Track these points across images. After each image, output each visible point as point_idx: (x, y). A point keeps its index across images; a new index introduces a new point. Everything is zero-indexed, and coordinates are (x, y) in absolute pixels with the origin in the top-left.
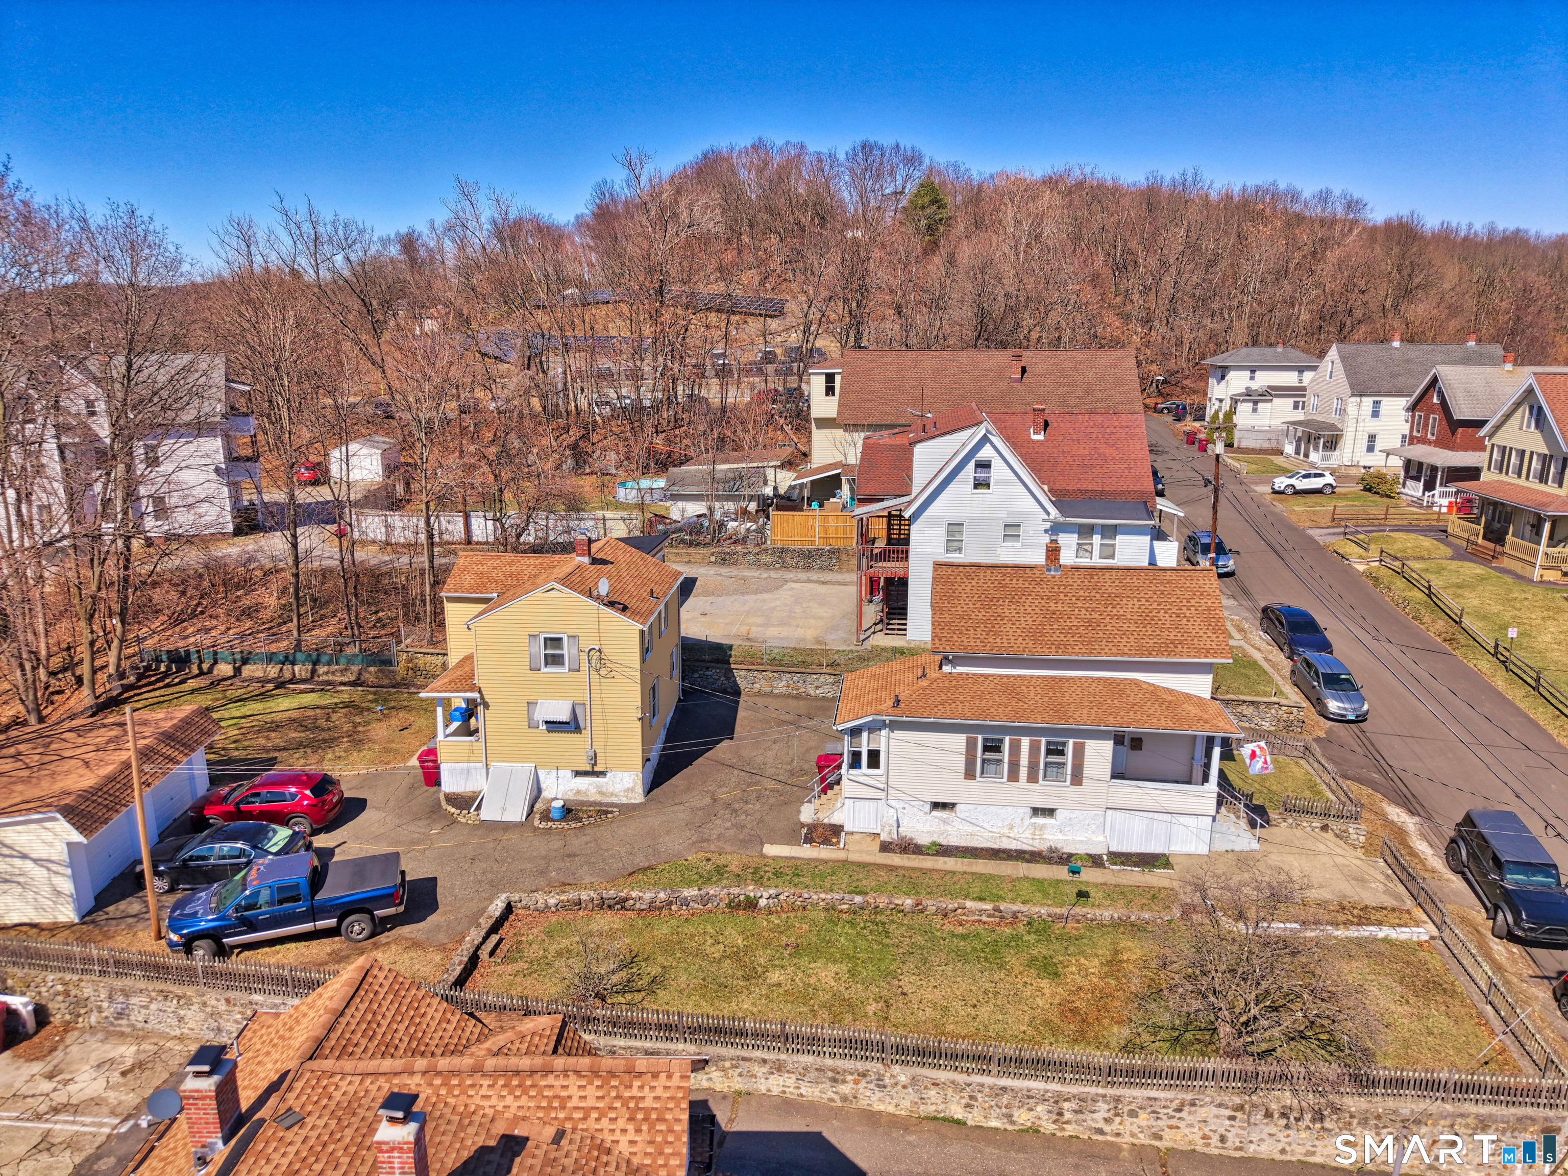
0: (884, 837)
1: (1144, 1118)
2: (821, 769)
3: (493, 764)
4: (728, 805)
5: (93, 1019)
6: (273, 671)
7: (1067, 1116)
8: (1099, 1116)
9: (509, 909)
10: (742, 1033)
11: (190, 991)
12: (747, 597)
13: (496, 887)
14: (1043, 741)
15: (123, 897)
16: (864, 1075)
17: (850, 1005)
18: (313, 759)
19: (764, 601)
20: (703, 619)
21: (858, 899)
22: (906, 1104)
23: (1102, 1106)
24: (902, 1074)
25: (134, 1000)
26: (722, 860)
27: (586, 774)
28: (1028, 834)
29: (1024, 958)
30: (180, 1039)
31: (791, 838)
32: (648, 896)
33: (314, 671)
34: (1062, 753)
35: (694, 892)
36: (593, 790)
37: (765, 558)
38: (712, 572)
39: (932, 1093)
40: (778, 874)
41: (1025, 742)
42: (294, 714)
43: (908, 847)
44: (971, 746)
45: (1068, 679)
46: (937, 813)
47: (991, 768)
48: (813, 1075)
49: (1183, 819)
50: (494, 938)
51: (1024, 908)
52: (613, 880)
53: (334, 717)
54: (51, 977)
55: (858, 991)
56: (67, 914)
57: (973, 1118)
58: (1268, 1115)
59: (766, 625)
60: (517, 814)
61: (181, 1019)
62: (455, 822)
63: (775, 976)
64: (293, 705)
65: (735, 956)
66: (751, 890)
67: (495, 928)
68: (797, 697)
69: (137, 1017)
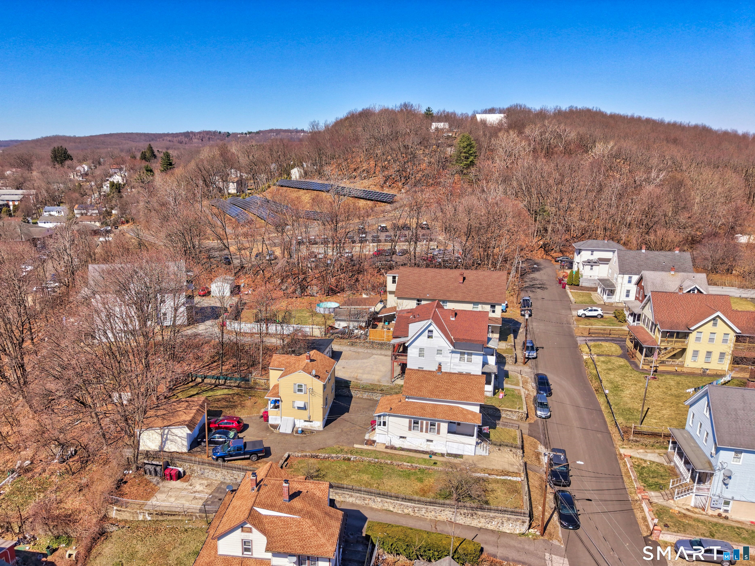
0: (387, 445)
1: (433, 513)
2: (372, 424)
3: (283, 417)
4: (346, 433)
5: (196, 475)
6: (213, 381)
7: (416, 511)
8: (423, 512)
9: (289, 456)
10: (343, 488)
11: (219, 469)
12: (359, 361)
13: (285, 451)
14: (429, 422)
15: (195, 447)
16: (370, 499)
17: (370, 484)
18: (231, 411)
19: (364, 363)
20: (343, 370)
21: (376, 460)
22: (380, 506)
23: (424, 510)
24: (379, 499)
25: (206, 471)
26: (342, 448)
27: (307, 421)
28: (425, 446)
29: (415, 477)
30: (216, 480)
31: (362, 443)
32: (323, 455)
33: (225, 382)
34: (435, 425)
35: (335, 455)
36: (309, 426)
37: (367, 345)
38: (348, 349)
39: (386, 504)
40: (357, 452)
41: (425, 422)
42: (223, 396)
43: (393, 448)
44: (410, 422)
45: (439, 405)
46: (401, 439)
47: (416, 428)
48: (359, 498)
49: (467, 446)
50: (286, 463)
51: (419, 466)
52: (314, 451)
53: (235, 398)
54: (187, 464)
55: (372, 481)
56: (185, 450)
57: (395, 510)
58: (461, 514)
59: (363, 374)
60: (289, 431)
61: (216, 476)
62: (273, 432)
63: (353, 477)
64: (222, 393)
65: (344, 471)
66: (349, 456)
67: (286, 460)
68: (370, 400)
69: (206, 475)
